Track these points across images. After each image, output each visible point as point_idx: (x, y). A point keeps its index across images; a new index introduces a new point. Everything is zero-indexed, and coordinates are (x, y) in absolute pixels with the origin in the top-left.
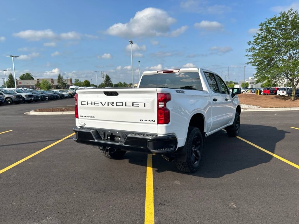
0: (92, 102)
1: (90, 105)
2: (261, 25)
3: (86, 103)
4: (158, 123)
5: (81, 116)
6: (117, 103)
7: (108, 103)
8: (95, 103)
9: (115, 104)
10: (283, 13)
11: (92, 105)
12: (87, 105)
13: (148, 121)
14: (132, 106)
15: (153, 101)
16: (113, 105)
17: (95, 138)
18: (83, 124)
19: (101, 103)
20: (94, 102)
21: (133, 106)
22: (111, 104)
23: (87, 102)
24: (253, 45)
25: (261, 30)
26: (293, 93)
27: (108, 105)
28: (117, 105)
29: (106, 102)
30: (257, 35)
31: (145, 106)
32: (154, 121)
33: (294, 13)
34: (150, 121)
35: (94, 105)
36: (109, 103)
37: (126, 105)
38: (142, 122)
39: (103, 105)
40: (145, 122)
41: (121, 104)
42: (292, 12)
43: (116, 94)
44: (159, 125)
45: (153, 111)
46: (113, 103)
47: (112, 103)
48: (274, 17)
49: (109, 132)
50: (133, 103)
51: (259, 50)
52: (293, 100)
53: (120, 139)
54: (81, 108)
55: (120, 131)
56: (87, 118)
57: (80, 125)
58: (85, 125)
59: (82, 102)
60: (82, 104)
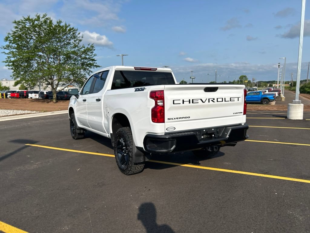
0: (190, 100)
1: (186, 103)
3: (181, 102)
5: (169, 119)
6: (217, 99)
7: (209, 99)
9: (215, 100)
11: (190, 103)
12: (183, 103)
15: (242, 96)
16: (214, 102)
18: (171, 129)
19: (201, 100)
20: (193, 100)
22: (212, 101)
23: (183, 100)
26: (54, 96)
27: (209, 102)
28: (217, 101)
31: (238, 100)
32: (242, 112)
34: (239, 113)
35: (193, 103)
36: (210, 100)
37: (225, 101)
39: (203, 102)
46: (214, 99)
47: (212, 99)
52: (55, 103)
53: (213, 135)
54: (171, 109)
55: (215, 128)
56: (179, 120)
57: (166, 131)
58: (175, 128)
59: (175, 101)
60: (174, 104)
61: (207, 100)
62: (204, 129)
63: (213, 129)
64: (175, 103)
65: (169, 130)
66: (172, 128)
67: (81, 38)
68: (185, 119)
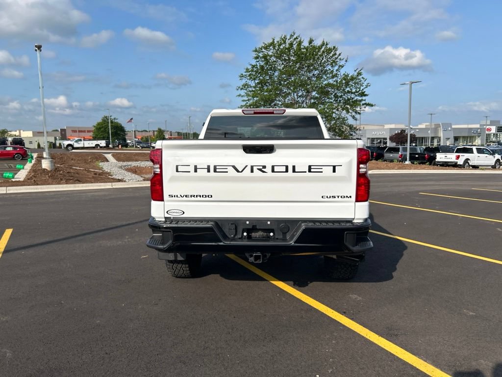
0: (209, 166)
1: (202, 173)
2: (256, 51)
3: (192, 169)
4: (357, 200)
5: (171, 196)
6: (273, 167)
7: (252, 167)
8: (217, 167)
9: (268, 169)
10: (284, 38)
11: (209, 171)
12: (196, 171)
13: (338, 197)
14: (307, 171)
15: (350, 162)
16: (263, 172)
17: (221, 238)
18: (177, 213)
19: (234, 167)
20: (215, 166)
21: (310, 171)
22: (260, 170)
23: (196, 166)
24: (246, 80)
25: (257, 58)
27: (252, 171)
28: (273, 171)
29: (247, 166)
30: (250, 67)
31: (334, 171)
32: (351, 197)
33: (297, 38)
34: (341, 197)
35: (215, 171)
36: (255, 168)
37: (294, 171)
38: (326, 199)
39: (238, 171)
40: (331, 199)
41: (284, 169)
42: (295, 37)
43: (270, 149)
44: (357, 203)
45: (350, 180)
46: (264, 167)
47: (261, 167)
48: (271, 41)
49: (248, 222)
50: (310, 167)
51: (254, 87)
53: (272, 234)
54: (172, 179)
55: (274, 220)
56: (190, 199)
57: (167, 215)
58: (184, 213)
59: (179, 167)
60: (177, 171)
61: (249, 169)
62: (247, 220)
63: (269, 223)
64: (179, 171)
65: (171, 214)
66: (178, 211)
67: (342, 63)
68: (202, 199)
